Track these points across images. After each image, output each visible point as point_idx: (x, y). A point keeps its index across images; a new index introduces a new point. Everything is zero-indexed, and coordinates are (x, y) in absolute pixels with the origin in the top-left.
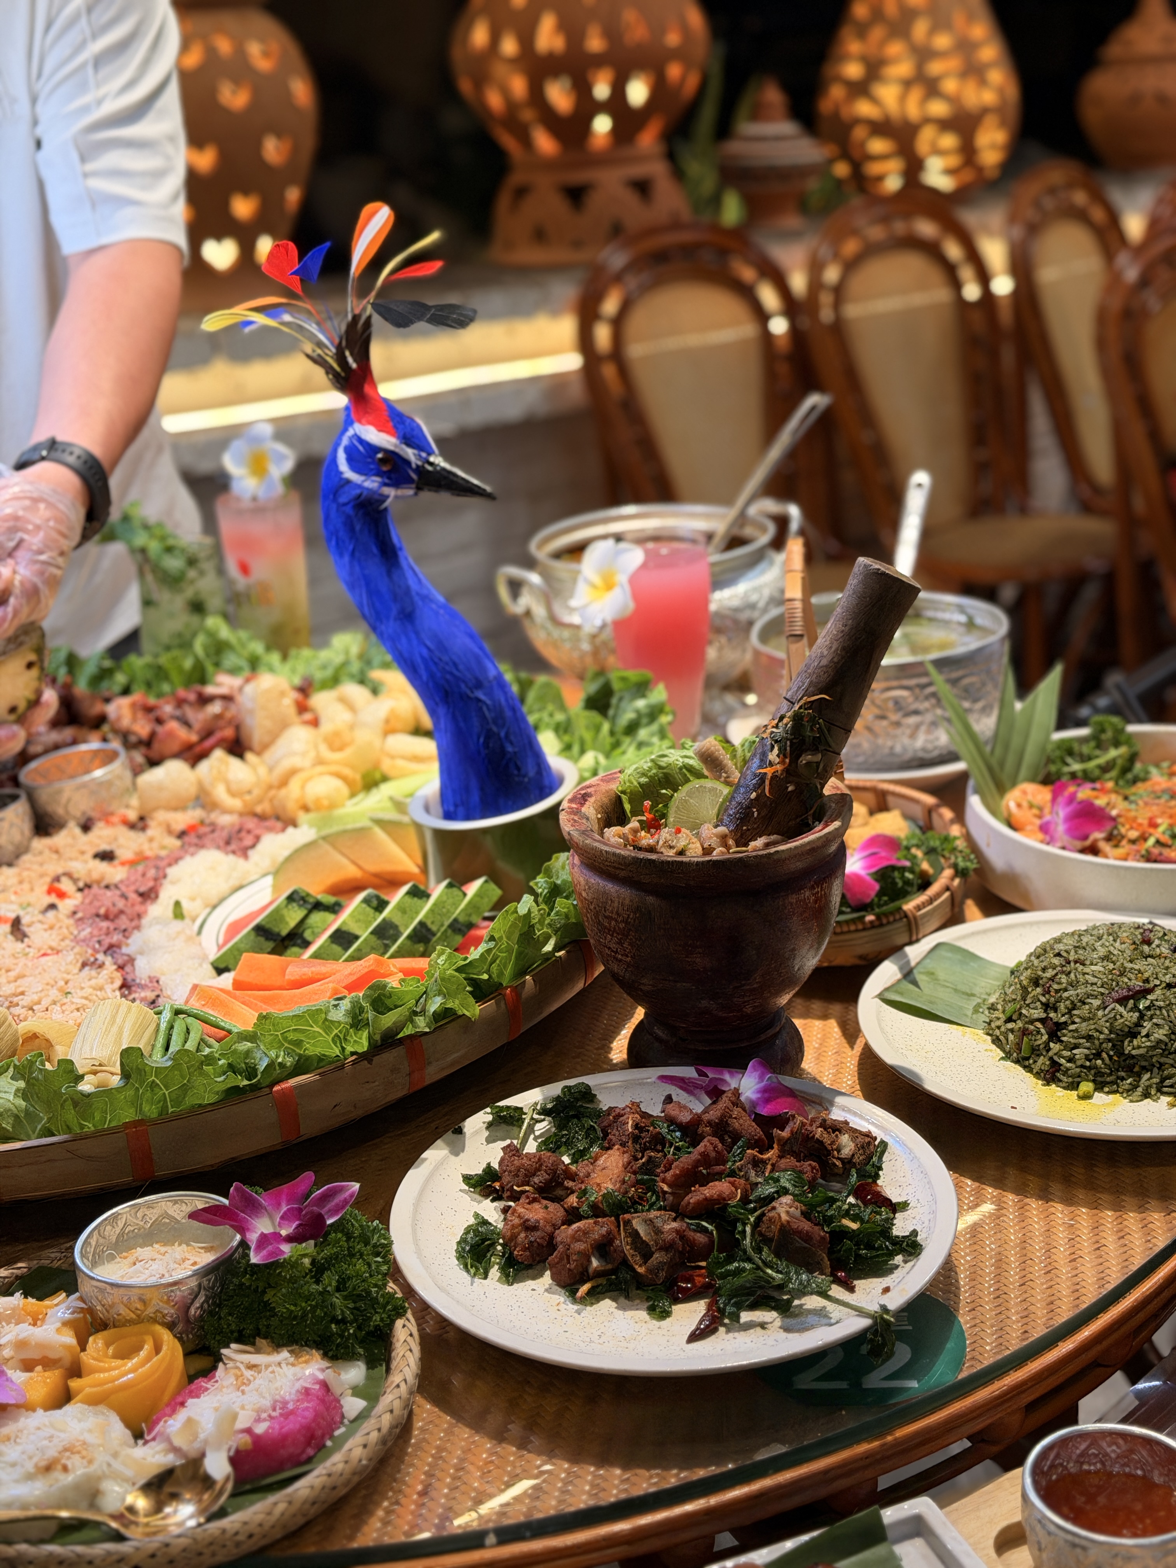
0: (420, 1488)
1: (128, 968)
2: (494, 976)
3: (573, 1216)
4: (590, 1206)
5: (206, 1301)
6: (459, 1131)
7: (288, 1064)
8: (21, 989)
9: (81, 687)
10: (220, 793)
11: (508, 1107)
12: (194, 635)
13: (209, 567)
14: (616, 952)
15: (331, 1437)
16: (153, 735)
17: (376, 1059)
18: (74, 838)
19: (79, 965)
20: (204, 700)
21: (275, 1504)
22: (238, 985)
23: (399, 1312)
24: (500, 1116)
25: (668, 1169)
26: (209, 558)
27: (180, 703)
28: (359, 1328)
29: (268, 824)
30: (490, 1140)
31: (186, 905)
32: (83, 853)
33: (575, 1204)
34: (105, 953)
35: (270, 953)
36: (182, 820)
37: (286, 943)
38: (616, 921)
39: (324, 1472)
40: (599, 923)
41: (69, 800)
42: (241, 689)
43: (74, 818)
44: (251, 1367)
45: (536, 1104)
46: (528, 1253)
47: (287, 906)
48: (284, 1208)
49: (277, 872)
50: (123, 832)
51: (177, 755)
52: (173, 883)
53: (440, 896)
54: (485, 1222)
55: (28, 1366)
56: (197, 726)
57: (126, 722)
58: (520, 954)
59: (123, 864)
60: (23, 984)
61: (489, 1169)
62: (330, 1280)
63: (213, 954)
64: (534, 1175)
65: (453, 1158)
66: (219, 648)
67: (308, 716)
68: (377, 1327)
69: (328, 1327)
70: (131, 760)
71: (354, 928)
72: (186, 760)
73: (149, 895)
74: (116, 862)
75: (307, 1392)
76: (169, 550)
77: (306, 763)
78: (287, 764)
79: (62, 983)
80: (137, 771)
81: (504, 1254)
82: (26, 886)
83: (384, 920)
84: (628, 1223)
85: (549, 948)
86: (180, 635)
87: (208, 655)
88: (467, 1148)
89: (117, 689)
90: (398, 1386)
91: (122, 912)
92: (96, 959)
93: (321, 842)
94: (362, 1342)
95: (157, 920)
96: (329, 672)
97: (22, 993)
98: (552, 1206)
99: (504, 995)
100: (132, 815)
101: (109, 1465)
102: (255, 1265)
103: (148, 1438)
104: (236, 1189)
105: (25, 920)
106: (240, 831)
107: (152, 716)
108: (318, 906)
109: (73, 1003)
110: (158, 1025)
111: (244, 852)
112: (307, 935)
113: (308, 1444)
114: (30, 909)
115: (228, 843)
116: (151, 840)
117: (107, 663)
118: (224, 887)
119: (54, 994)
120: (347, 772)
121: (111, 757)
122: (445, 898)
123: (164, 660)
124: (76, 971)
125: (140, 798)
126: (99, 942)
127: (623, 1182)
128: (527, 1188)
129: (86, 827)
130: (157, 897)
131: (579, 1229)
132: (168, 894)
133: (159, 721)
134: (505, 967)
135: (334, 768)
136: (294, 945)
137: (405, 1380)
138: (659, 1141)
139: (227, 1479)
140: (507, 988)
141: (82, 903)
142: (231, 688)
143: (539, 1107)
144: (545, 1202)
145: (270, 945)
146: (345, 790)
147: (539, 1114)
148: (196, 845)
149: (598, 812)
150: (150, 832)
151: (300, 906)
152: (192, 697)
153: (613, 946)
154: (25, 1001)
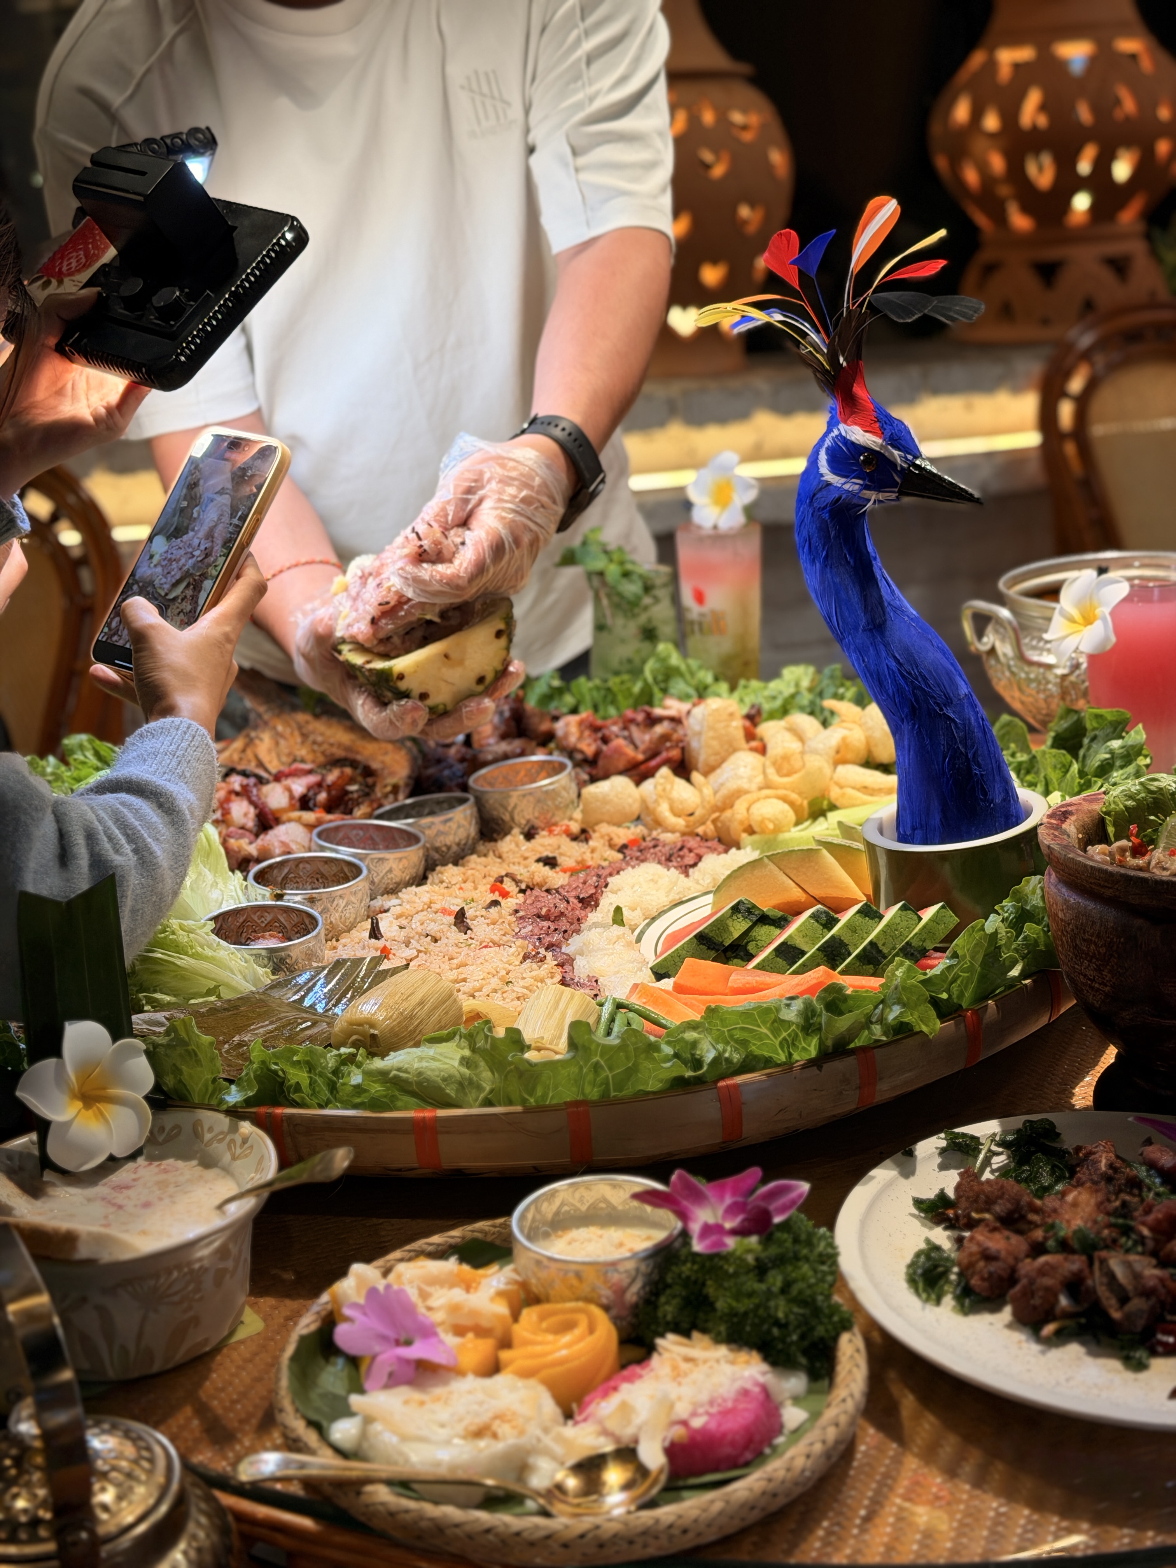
0: (863, 1512)
1: (567, 968)
2: (955, 996)
3: (1038, 1249)
4: (1057, 1241)
5: (643, 1287)
6: (910, 1154)
7: (735, 1060)
8: (463, 976)
9: (531, 703)
10: (664, 810)
11: (964, 1135)
12: (644, 662)
13: (663, 594)
14: (1093, 981)
15: (770, 1445)
16: (598, 754)
17: (826, 1066)
18: (517, 845)
19: (521, 957)
20: (652, 721)
21: (712, 1502)
22: (679, 989)
23: (845, 1325)
24: (954, 1143)
25: (1148, 1211)
26: (665, 585)
27: (627, 723)
28: (803, 1337)
29: (709, 844)
30: (943, 1167)
31: (626, 912)
32: (526, 858)
33: (1040, 1239)
34: (547, 949)
35: (714, 960)
36: (623, 835)
37: (729, 954)
38: (1096, 945)
39: (765, 1476)
40: (1076, 947)
41: (515, 807)
42: (689, 713)
43: (519, 825)
44: (688, 1360)
45: (994, 1135)
46: (986, 1284)
47: (731, 916)
48: (728, 1200)
49: (718, 890)
50: (565, 841)
51: (621, 773)
52: (614, 892)
53: (894, 917)
54: (937, 1248)
55: (459, 1331)
56: (642, 747)
57: (573, 739)
58: (983, 978)
59: (564, 871)
60: (465, 972)
61: (942, 1196)
62: (775, 1279)
63: (652, 961)
64: (995, 1203)
65: (902, 1181)
66: (668, 675)
67: (754, 744)
68: (822, 1339)
69: (769, 1332)
70: (577, 775)
71: (801, 943)
72: (630, 777)
73: (589, 902)
74: (558, 869)
75: (745, 1393)
76: (626, 575)
77: (754, 787)
78: (732, 785)
79: (503, 973)
80: (581, 784)
81: (958, 1284)
82: (469, 885)
83: (833, 937)
84: (1103, 1262)
85: (1015, 972)
86: (630, 661)
87: (655, 679)
88: (918, 1172)
89: (565, 710)
90: (844, 1400)
91: (562, 914)
92: (538, 953)
93: (766, 860)
94: (805, 1352)
95: (596, 925)
96: (778, 703)
97: (464, 980)
98: (1015, 1239)
99: (965, 1017)
100: (575, 828)
101: (539, 1440)
102: (697, 1255)
103: (578, 1418)
104: (680, 1177)
105: (469, 913)
106: (681, 849)
107: (600, 735)
108: (764, 919)
109: (514, 991)
110: (599, 1017)
111: (685, 870)
112: (751, 947)
113: (746, 1447)
114: (472, 904)
115: (669, 859)
116: (593, 851)
117: (556, 683)
118: (664, 900)
119: (495, 982)
120: (794, 796)
121: (559, 768)
122: (898, 920)
123: (614, 682)
124: (518, 963)
125: (583, 812)
126: (539, 939)
127: (1095, 1222)
128: (987, 1216)
129: (529, 835)
130: (597, 905)
131: (1047, 1263)
132: (608, 902)
133: (605, 740)
134: (966, 987)
135: (781, 792)
136: (735, 957)
137: (852, 1395)
138: (1135, 1184)
139: (661, 1471)
140: (967, 1010)
141: (524, 902)
142: (679, 711)
143: (997, 1138)
144: (1007, 1233)
145: (713, 954)
146: (791, 816)
147: (998, 1145)
148: (637, 859)
149: (1079, 832)
150: (591, 843)
151: (745, 918)
152: (640, 717)
153: (1090, 973)
154: (466, 987)
